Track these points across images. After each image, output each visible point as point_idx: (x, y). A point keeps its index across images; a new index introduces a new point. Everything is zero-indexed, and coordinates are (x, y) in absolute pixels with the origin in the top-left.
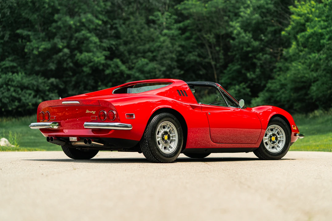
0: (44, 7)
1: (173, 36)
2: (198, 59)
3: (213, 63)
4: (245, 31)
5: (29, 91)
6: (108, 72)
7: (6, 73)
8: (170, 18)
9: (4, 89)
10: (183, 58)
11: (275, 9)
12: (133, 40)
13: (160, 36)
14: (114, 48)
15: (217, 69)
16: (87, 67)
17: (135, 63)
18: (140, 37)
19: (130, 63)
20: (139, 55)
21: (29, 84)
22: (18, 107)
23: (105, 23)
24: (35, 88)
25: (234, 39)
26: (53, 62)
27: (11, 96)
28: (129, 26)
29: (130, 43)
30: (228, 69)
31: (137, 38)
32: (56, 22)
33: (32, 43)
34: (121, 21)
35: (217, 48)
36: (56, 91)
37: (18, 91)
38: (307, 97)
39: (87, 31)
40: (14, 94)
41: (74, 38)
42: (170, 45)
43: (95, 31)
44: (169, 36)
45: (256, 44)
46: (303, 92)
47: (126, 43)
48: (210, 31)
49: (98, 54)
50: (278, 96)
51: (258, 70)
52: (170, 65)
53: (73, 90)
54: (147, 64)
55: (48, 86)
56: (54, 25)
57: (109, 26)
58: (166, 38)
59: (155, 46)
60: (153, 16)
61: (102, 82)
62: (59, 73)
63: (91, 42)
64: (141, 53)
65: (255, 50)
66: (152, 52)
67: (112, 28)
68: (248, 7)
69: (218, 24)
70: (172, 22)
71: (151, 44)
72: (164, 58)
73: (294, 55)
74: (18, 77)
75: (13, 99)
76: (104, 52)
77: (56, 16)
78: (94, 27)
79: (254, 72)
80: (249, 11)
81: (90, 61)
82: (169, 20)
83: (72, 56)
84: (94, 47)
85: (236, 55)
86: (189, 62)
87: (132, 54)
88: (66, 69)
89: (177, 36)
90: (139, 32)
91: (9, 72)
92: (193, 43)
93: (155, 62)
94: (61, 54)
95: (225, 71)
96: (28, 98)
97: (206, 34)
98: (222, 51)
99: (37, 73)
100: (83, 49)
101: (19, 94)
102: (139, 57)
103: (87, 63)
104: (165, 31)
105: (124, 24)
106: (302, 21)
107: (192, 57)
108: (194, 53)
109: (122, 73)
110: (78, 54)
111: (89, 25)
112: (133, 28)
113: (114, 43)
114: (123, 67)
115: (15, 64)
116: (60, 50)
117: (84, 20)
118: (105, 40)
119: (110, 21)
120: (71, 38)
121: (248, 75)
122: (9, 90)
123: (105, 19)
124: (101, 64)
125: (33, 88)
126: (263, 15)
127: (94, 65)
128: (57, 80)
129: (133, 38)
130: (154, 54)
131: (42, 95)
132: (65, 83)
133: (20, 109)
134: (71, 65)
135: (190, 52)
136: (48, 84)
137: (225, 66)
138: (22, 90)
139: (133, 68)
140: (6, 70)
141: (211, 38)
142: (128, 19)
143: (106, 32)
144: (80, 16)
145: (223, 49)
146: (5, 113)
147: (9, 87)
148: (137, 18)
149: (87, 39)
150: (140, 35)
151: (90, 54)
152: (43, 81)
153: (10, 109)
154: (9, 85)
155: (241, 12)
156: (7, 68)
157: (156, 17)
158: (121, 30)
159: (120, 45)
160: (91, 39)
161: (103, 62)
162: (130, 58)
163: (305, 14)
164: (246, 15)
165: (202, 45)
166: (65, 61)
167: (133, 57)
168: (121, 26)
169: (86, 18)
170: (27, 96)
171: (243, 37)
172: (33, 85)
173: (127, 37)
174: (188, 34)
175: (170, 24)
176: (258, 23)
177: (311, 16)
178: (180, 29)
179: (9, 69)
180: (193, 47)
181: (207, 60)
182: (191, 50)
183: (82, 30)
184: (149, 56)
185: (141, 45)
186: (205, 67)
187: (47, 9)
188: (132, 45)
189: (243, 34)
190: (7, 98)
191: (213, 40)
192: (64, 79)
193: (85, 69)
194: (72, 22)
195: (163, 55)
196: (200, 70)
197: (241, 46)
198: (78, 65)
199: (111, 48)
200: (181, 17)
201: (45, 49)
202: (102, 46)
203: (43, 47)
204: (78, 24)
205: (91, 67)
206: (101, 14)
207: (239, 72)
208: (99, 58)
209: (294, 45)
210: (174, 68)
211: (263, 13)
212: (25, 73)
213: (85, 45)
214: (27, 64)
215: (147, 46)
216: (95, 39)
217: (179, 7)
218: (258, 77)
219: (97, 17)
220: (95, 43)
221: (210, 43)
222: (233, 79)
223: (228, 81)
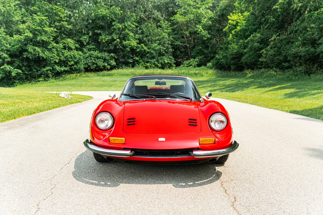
0: (107, 19)
1: (169, 33)
2: (181, 44)
3: (188, 46)
4: (204, 30)
5: (101, 60)
6: (138, 50)
7: (90, 51)
8: (168, 24)
9: (89, 59)
10: (174, 43)
11: (219, 19)
12: (150, 35)
13: (163, 33)
14: (141, 39)
15: (190, 49)
16: (128, 48)
17: (151, 46)
18: (153, 33)
19: (149, 46)
20: (153, 42)
21: (101, 56)
22: (96, 67)
23: (137, 27)
24: (104, 58)
25: (198, 34)
26: (112, 46)
27: (92, 62)
28: (148, 28)
29: (149, 36)
30: (195, 48)
31: (152, 34)
32: (113, 26)
33: (102, 37)
34: (145, 26)
35: (190, 38)
36: (114, 60)
37: (96, 60)
38: (239, 63)
39: (128, 31)
40: (94, 61)
41: (122, 34)
42: (168, 37)
43: (132, 31)
44: (167, 33)
45: (209, 36)
46: (237, 60)
47: (147, 36)
48: (187, 30)
49: (134, 42)
50: (222, 62)
51: (210, 49)
52: (167, 47)
53: (122, 59)
54: (157, 46)
55: (110, 57)
56: (112, 27)
57: (139, 28)
58: (166, 34)
59: (160, 37)
60: (160, 23)
61: (136, 55)
62: (115, 51)
63: (130, 36)
64: (154, 41)
65: (209, 39)
66: (159, 41)
67: (140, 29)
68: (205, 18)
69: (191, 27)
70: (168, 26)
71: (159, 37)
72: (165, 43)
73: (231, 41)
74: (96, 53)
75: (93, 64)
76: (136, 41)
77: (113, 23)
78: (131, 28)
79: (208, 50)
80: (206, 20)
81: (130, 45)
82: (167, 25)
83: (121, 43)
84: (132, 38)
85: (199, 42)
86: (177, 45)
87: (150, 41)
88: (118, 49)
89: (171, 33)
90: (153, 30)
91: (91, 50)
92: (179, 36)
93: (161, 45)
94: (116, 42)
95: (194, 50)
96: (101, 63)
97: (185, 32)
98: (193, 40)
99: (105, 51)
100: (126, 39)
101: (96, 61)
102: (153, 43)
103: (128, 46)
104: (165, 31)
105: (146, 27)
106: (234, 24)
107: (178, 43)
108: (179, 41)
109: (145, 51)
110: (124, 42)
111: (129, 28)
112: (150, 29)
113: (141, 36)
114: (145, 48)
115: (94, 47)
116: (115, 40)
117: (126, 25)
118: (136, 35)
119: (139, 26)
120: (121, 34)
121: (205, 51)
122: (91, 59)
123: (137, 25)
124: (135, 46)
125: (103, 58)
126: (213, 21)
127: (132, 47)
128: (114, 54)
129: (150, 34)
130: (160, 42)
131: (107, 61)
132: (118, 55)
133: (97, 68)
134: (121, 47)
135: (177, 40)
136: (110, 56)
137: (194, 47)
138: (97, 59)
139: (150, 48)
140: (90, 50)
141: (187, 33)
142: (148, 25)
143: (137, 31)
144: (124, 23)
145: (193, 39)
146: (90, 70)
147: (91, 58)
148: (152, 24)
149: (128, 34)
150: (153, 32)
151: (130, 42)
152: (108, 55)
153: (92, 68)
154: (92, 57)
155: (202, 20)
156: (90, 49)
157: (161, 24)
158: (144, 30)
159: (144, 37)
160: (130, 34)
161: (136, 45)
162: (148, 44)
163: (235, 20)
164: (205, 22)
165: (183, 37)
166: (118, 45)
167: (150, 43)
168: (144, 28)
169: (127, 24)
170: (100, 62)
171: (203, 33)
172: (103, 57)
173: (147, 34)
174: (176, 32)
175: (168, 27)
176: (210, 26)
177: (239, 21)
178: (172, 29)
179: (92, 49)
180: (178, 38)
181: (185, 44)
182: (178, 39)
183: (126, 30)
184: (157, 42)
185: (154, 37)
186: (184, 48)
187: (109, 19)
188: (150, 37)
189: (203, 31)
190: (91, 63)
191: (188, 35)
192: (118, 54)
193: (127, 49)
194: (121, 26)
195: (164, 42)
196: (181, 49)
197: (202, 37)
198: (125, 47)
199: (140, 39)
200: (173, 24)
201: (108, 39)
202: (135, 38)
203: (107, 38)
204: (124, 27)
205: (130, 48)
206: (135, 22)
207: (200, 50)
208: (134, 43)
209: (231, 36)
210: (170, 48)
211: (213, 20)
212: (99, 51)
213: (127, 37)
214: (100, 47)
215: (157, 38)
216: (131, 34)
217: (172, 18)
218: (210, 52)
219: (133, 24)
220: (132, 36)
221: (187, 36)
222: (198, 53)
223: (196, 54)
